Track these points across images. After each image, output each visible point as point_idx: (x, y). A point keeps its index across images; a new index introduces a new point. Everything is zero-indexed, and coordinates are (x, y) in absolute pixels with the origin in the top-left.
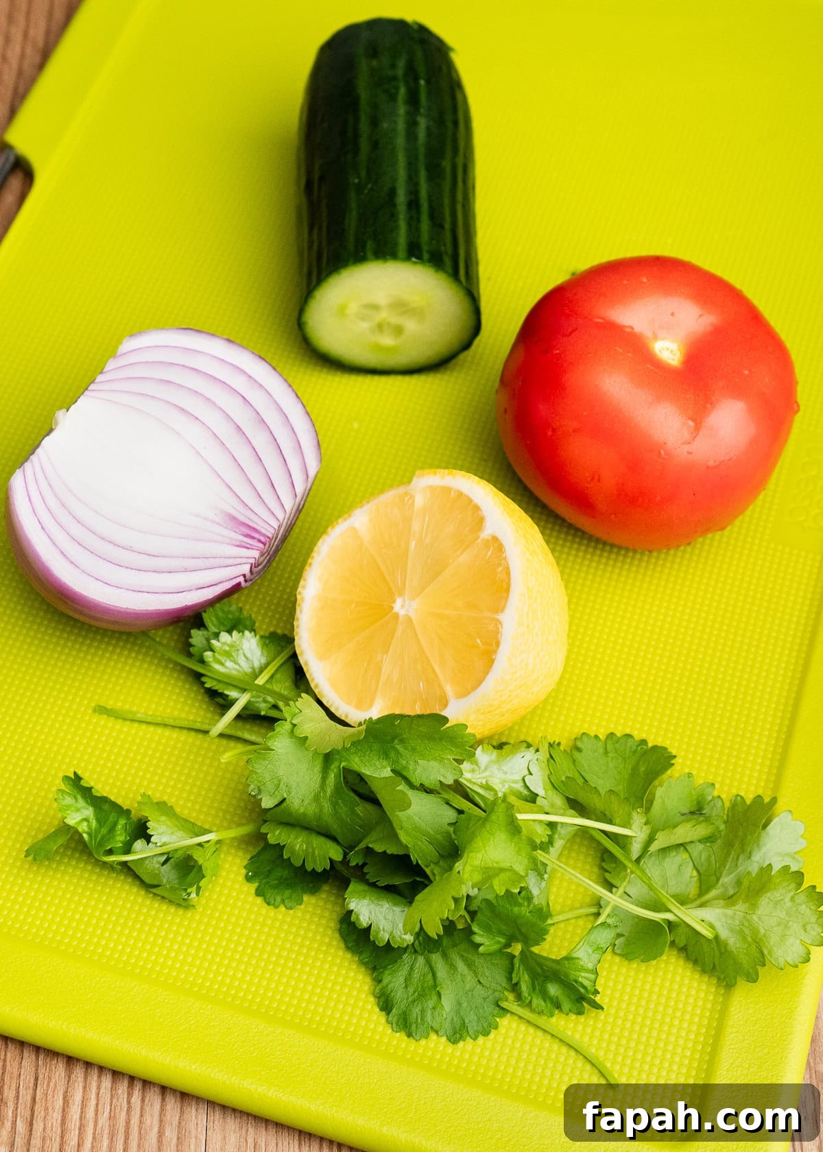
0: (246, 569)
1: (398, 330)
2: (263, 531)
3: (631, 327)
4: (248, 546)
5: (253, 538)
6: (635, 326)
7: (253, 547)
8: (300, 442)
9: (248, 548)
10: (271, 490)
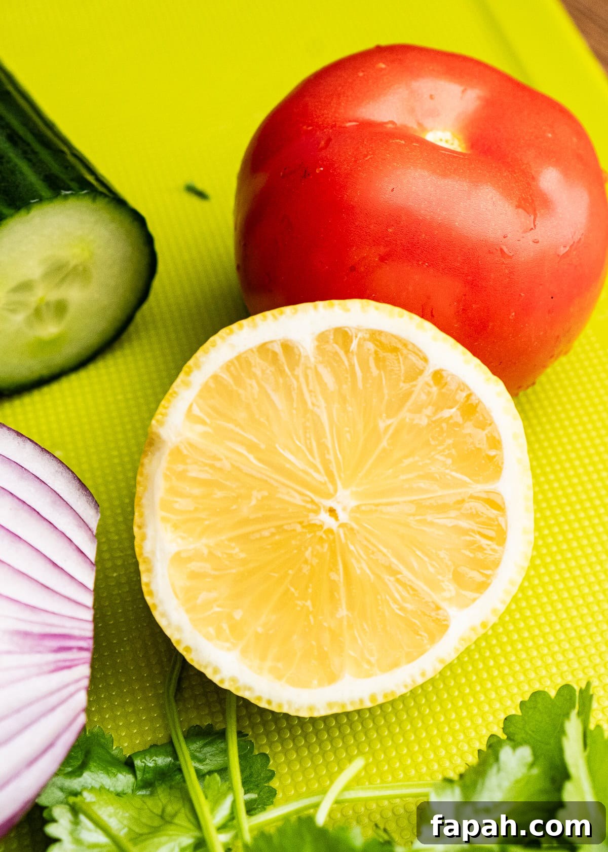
0: (81, 699)
1: (60, 308)
2: (76, 632)
3: (392, 122)
4: (68, 664)
5: (69, 649)
6: (395, 120)
7: (76, 662)
8: (56, 489)
9: (69, 667)
10: (56, 571)
